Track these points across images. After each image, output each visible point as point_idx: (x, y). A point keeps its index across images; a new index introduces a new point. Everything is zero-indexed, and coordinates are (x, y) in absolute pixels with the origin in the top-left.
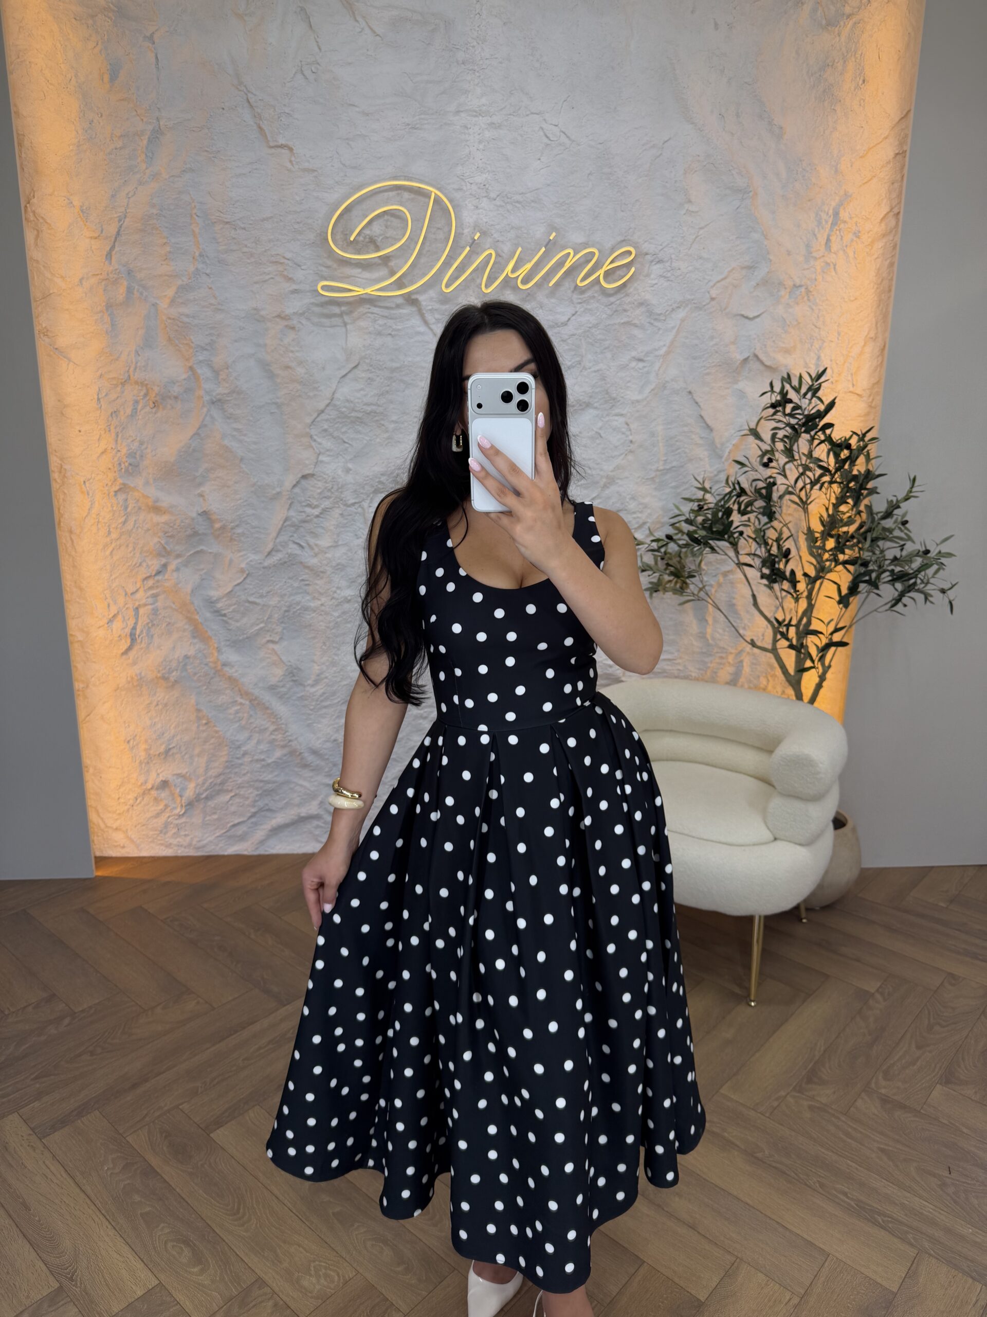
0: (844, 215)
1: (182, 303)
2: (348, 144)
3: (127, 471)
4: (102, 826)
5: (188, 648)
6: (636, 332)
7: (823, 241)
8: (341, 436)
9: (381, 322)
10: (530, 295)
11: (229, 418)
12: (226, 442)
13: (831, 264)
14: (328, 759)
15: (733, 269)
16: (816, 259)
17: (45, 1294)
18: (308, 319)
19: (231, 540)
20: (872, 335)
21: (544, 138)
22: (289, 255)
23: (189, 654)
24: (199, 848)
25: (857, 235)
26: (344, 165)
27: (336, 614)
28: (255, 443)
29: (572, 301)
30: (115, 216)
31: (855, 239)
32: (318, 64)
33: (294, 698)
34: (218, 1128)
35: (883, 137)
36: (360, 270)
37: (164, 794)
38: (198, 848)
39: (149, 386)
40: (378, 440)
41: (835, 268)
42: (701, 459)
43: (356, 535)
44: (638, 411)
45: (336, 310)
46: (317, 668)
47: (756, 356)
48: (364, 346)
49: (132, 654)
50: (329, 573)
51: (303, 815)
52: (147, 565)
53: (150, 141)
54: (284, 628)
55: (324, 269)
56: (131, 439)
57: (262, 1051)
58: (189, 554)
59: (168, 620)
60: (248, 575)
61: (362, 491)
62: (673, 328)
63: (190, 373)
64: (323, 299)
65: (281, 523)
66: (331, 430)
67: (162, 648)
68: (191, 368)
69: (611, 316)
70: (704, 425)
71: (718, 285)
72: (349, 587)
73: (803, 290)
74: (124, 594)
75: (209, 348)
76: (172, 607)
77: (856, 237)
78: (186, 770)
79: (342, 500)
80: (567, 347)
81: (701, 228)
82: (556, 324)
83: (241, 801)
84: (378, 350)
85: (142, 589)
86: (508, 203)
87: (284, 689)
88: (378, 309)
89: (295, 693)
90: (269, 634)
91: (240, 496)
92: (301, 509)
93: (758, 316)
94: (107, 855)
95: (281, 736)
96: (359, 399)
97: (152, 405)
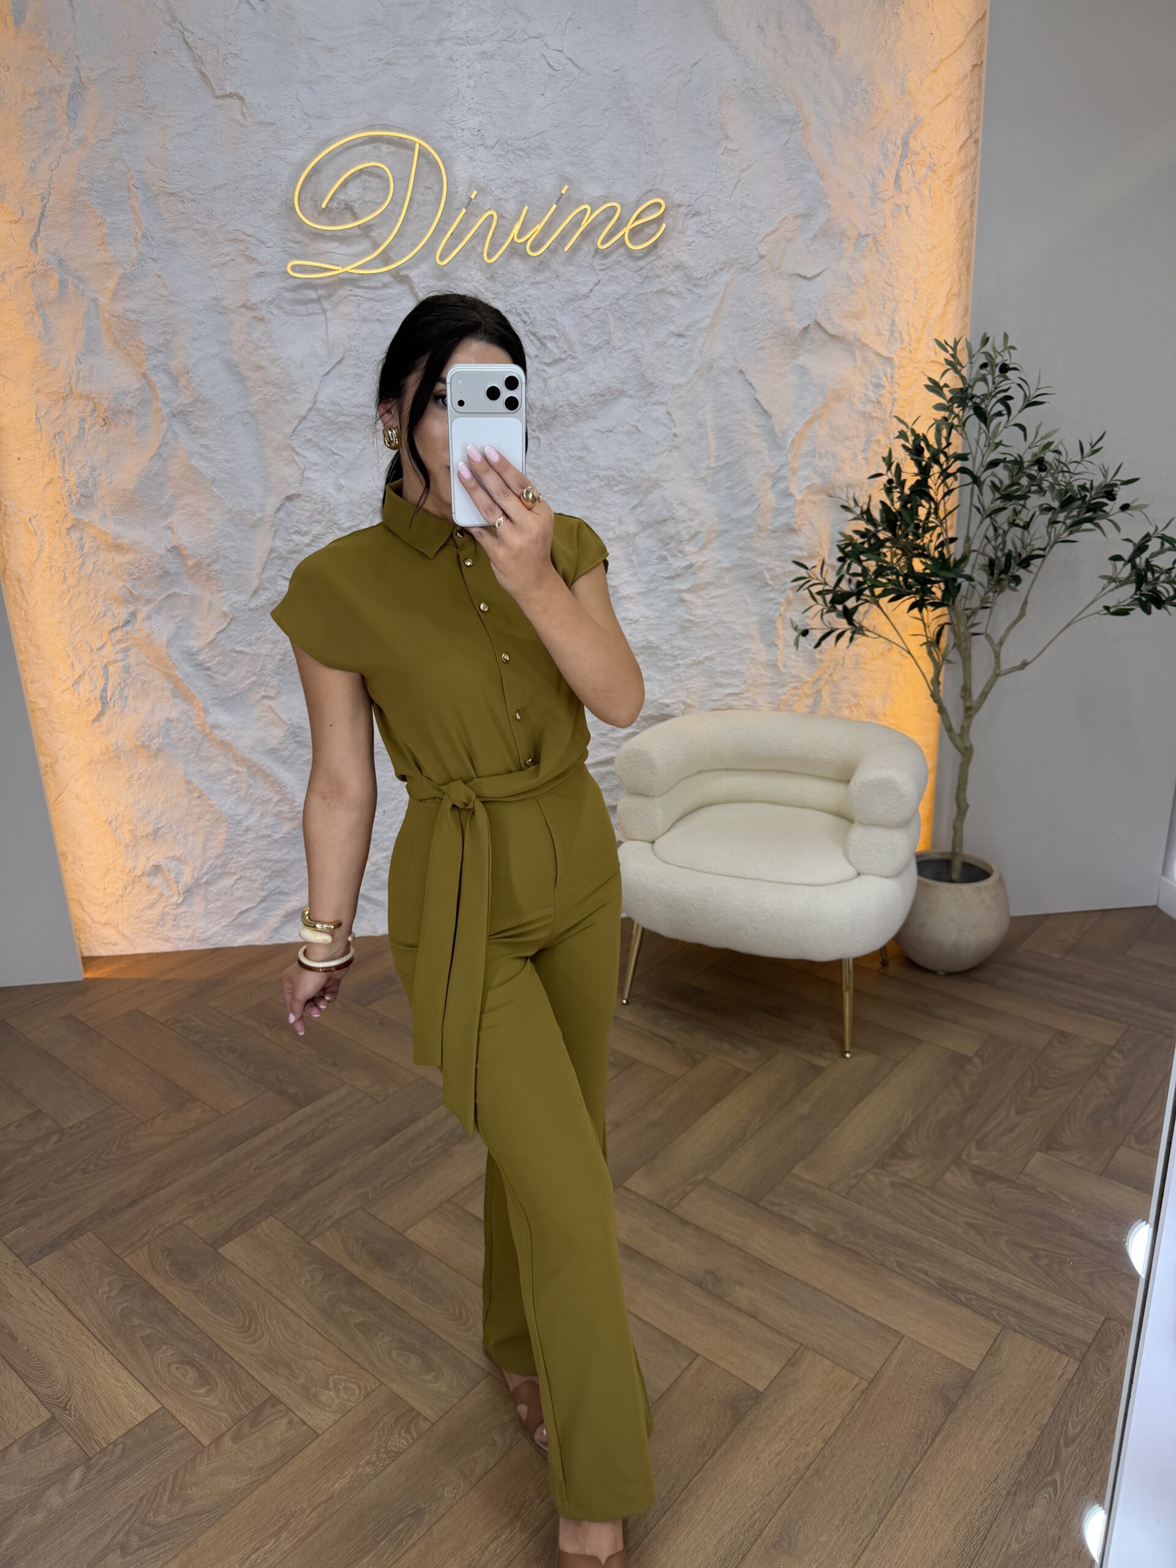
0: (914, 145)
1: (127, 296)
2: (311, 88)
3: (79, 503)
4: (87, 921)
5: (170, 709)
6: (673, 301)
7: (891, 177)
8: (329, 446)
9: (366, 305)
10: (542, 264)
11: (194, 433)
12: (194, 462)
13: (903, 207)
15: (784, 219)
16: (883, 201)
17: (36, 1425)
18: (279, 307)
19: (209, 578)
20: (955, 291)
21: (547, 67)
22: (250, 231)
23: (171, 717)
24: (203, 941)
25: (932, 169)
26: (307, 114)
28: (227, 461)
29: (593, 268)
30: (37, 193)
31: (930, 174)
33: (300, 762)
34: (227, 1243)
35: (957, 44)
36: (337, 244)
37: (157, 881)
38: (201, 941)
39: (96, 400)
41: (907, 211)
42: (760, 453)
44: (681, 398)
45: (313, 295)
47: (818, 324)
48: (348, 336)
49: (105, 720)
52: (113, 615)
53: (70, 98)
54: (281, 681)
55: (292, 245)
56: (80, 465)
57: (277, 1158)
58: (160, 599)
59: (143, 678)
60: (232, 619)
61: (358, 512)
62: (717, 294)
63: (144, 381)
64: (295, 282)
65: (266, 555)
66: (316, 440)
67: (139, 711)
68: (144, 375)
69: (641, 283)
70: (760, 410)
71: (768, 238)
73: (870, 239)
74: (89, 650)
75: (164, 350)
76: (145, 663)
77: (931, 171)
78: (181, 852)
79: (336, 524)
80: (591, 324)
81: (743, 170)
82: (576, 298)
83: (248, 883)
84: (364, 340)
85: (109, 645)
86: (509, 151)
87: (286, 753)
88: (361, 290)
89: (300, 756)
90: (263, 688)
91: (214, 526)
92: (288, 537)
93: (818, 275)
94: (97, 955)
95: (287, 807)
96: (347, 400)
97: (102, 423)
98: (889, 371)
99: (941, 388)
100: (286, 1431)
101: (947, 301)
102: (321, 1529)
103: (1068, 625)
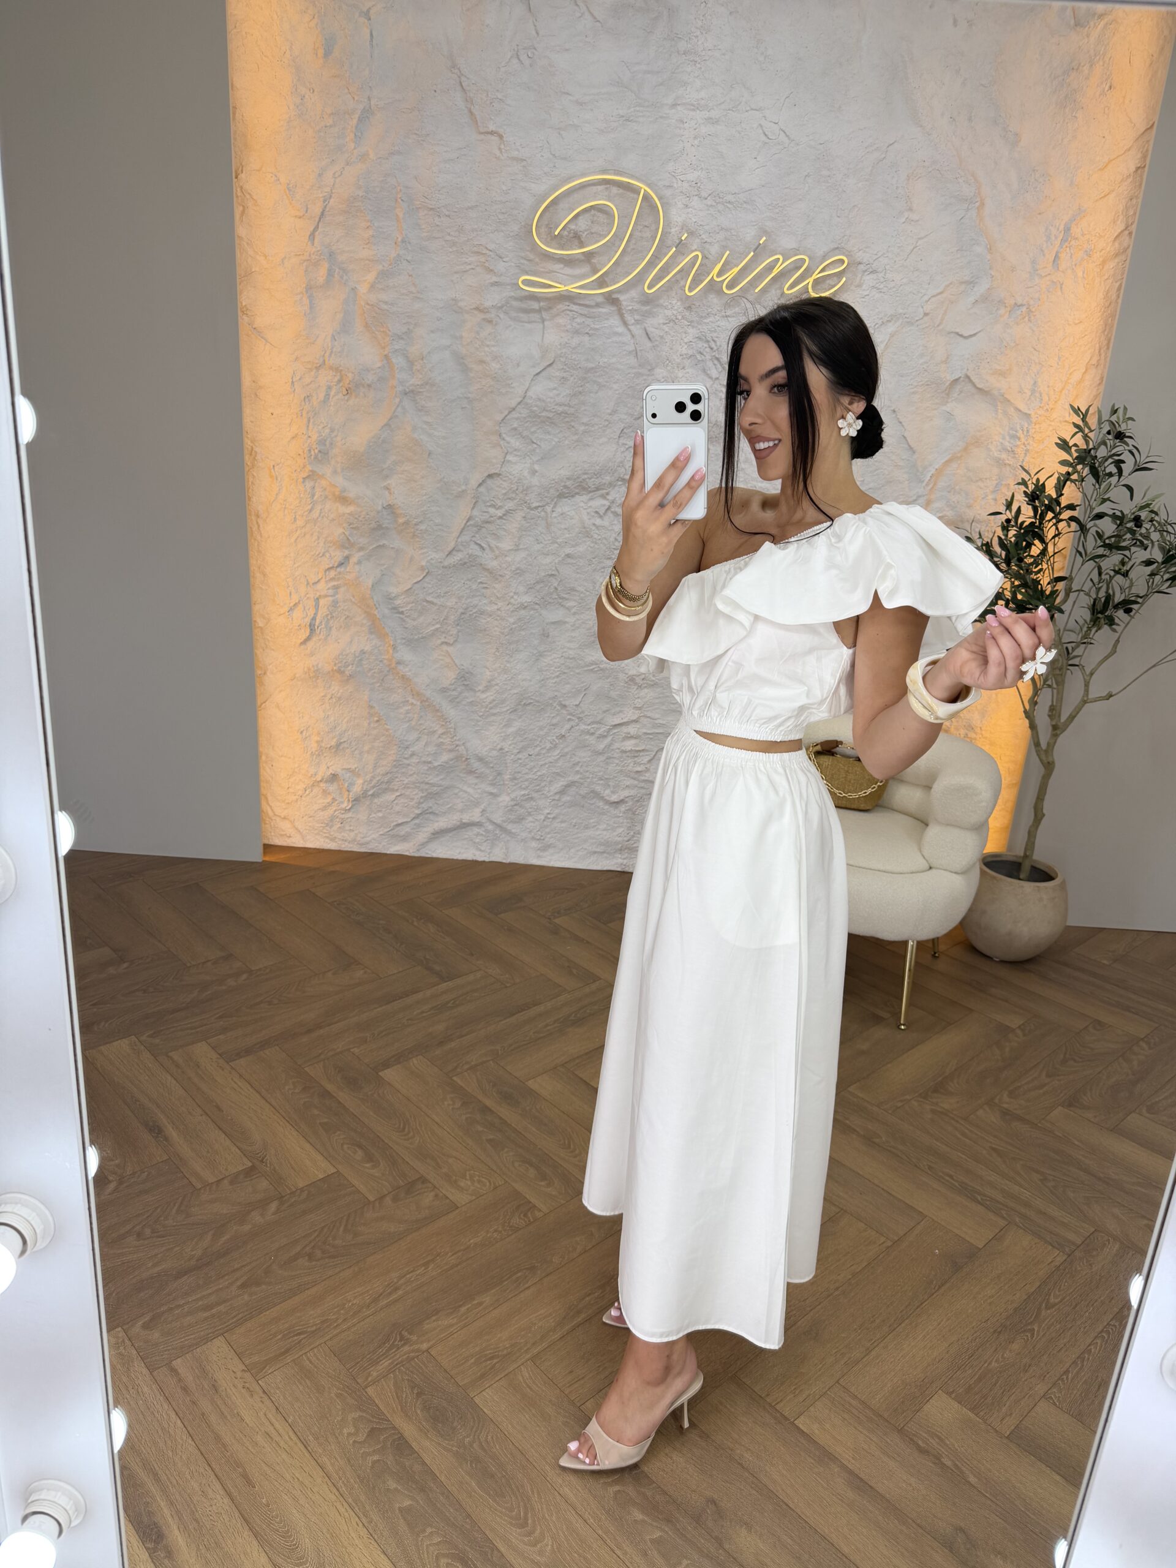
0: (1076, 231)
1: (381, 289)
2: (560, 134)
3: (316, 458)
4: (270, 813)
5: (365, 643)
7: (1050, 256)
8: (530, 436)
9: (579, 320)
11: (420, 410)
12: (416, 435)
13: (1058, 284)
14: (492, 767)
15: (951, 284)
16: (1041, 277)
17: (241, 1169)
18: (506, 313)
19: (414, 536)
20: (1094, 361)
21: (762, 135)
22: (492, 246)
23: (366, 649)
24: (362, 844)
25: (1087, 252)
26: (554, 155)
27: (512, 620)
28: (445, 438)
30: (321, 196)
31: (1086, 257)
32: (535, 49)
33: (464, 703)
34: (385, 1069)
35: (1125, 148)
36: (562, 266)
37: (333, 788)
38: (360, 844)
39: (343, 372)
40: (567, 442)
41: (1061, 288)
42: (901, 483)
43: (537, 540)
45: (535, 305)
46: (488, 673)
47: (968, 377)
48: (560, 344)
49: (310, 644)
50: (508, 577)
51: (464, 821)
52: (331, 556)
53: (360, 120)
54: (458, 632)
55: (526, 262)
56: (322, 426)
57: (424, 1015)
58: (371, 548)
59: (347, 613)
60: (428, 573)
61: (546, 494)
63: (385, 362)
64: (524, 294)
65: (464, 522)
66: (520, 429)
67: (339, 641)
68: (386, 357)
70: (907, 446)
71: (933, 299)
72: (527, 593)
74: (306, 583)
75: (405, 337)
76: (351, 601)
77: (1087, 255)
78: (356, 766)
79: (526, 503)
81: (920, 239)
83: (406, 801)
84: (574, 349)
85: (323, 580)
86: (719, 203)
87: (455, 693)
88: (577, 307)
89: (467, 698)
90: (444, 635)
91: (425, 491)
92: (485, 509)
93: (975, 335)
94: (272, 843)
95: (449, 740)
96: (551, 398)
97: (345, 392)
98: (1026, 425)
99: (1070, 448)
100: (433, 1201)
101: (1086, 370)
102: (459, 1267)
103: (1154, 666)
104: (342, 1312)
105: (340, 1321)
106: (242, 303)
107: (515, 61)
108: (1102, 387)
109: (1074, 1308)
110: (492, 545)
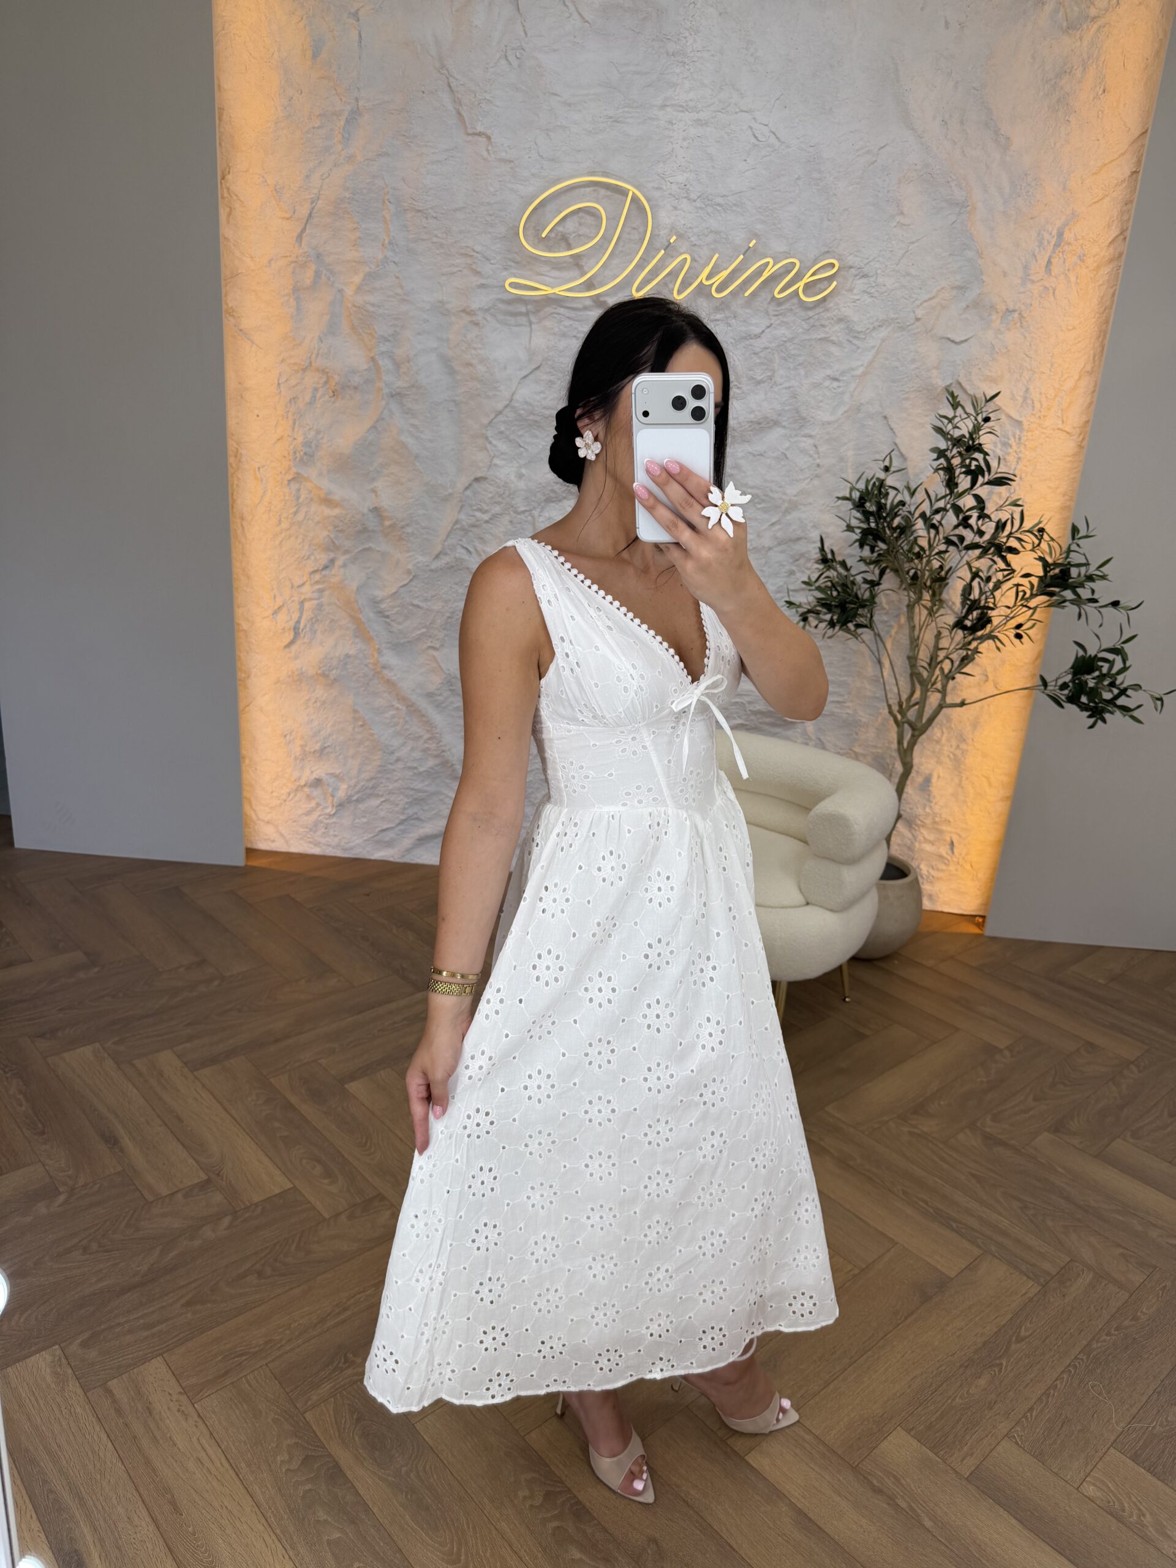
0: (1069, 235)
1: (369, 291)
2: (547, 135)
3: (301, 460)
4: (254, 817)
5: (350, 647)
6: (834, 349)
7: (1043, 263)
8: (517, 440)
9: (567, 323)
10: (723, 305)
11: (407, 413)
12: (402, 438)
13: (1051, 289)
15: (943, 288)
16: (1033, 282)
17: (197, 1182)
18: (493, 316)
19: (401, 539)
20: (1088, 368)
21: (753, 138)
22: (478, 248)
23: (351, 653)
24: (345, 850)
25: (1082, 259)
26: (541, 157)
28: (431, 441)
29: (767, 313)
30: (308, 197)
31: (1079, 262)
32: (523, 49)
33: (449, 708)
34: (352, 1081)
35: (1120, 152)
37: (316, 792)
39: (330, 374)
41: (1054, 293)
44: (828, 433)
45: (523, 309)
47: (960, 384)
48: (547, 347)
49: (294, 648)
52: (315, 559)
53: (348, 121)
54: (446, 635)
55: (513, 264)
56: (308, 427)
57: (396, 1025)
58: (356, 551)
59: (332, 617)
60: (414, 577)
61: (533, 498)
62: (873, 347)
63: (371, 364)
64: (510, 297)
65: (450, 525)
66: (508, 433)
67: (324, 644)
68: (373, 359)
69: (807, 331)
70: (898, 453)
71: (925, 304)
73: (1016, 315)
74: (290, 587)
75: (390, 338)
76: (336, 604)
77: (1080, 260)
78: (340, 770)
79: (512, 506)
80: (758, 361)
81: (913, 243)
82: (749, 336)
83: (391, 806)
84: (561, 352)
85: (308, 583)
86: (708, 205)
87: (440, 698)
88: (563, 309)
89: (452, 703)
90: (430, 639)
91: (411, 494)
92: (471, 513)
94: (255, 848)
95: (434, 745)
96: (538, 401)
97: (331, 394)
98: (1018, 432)
101: (1080, 378)
104: (287, 1332)
105: (283, 1342)
106: (227, 304)
107: (503, 62)
108: (1096, 394)
109: (1044, 1341)
110: (479, 549)
